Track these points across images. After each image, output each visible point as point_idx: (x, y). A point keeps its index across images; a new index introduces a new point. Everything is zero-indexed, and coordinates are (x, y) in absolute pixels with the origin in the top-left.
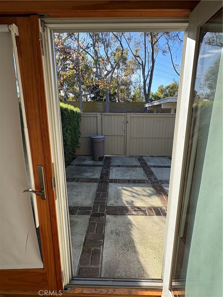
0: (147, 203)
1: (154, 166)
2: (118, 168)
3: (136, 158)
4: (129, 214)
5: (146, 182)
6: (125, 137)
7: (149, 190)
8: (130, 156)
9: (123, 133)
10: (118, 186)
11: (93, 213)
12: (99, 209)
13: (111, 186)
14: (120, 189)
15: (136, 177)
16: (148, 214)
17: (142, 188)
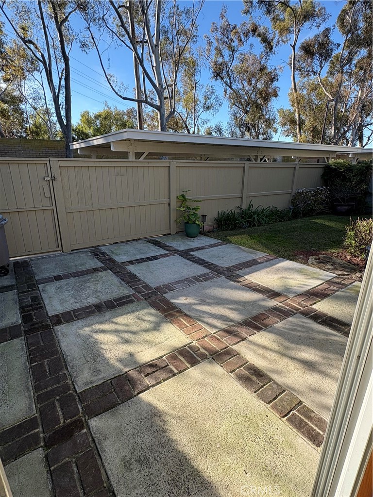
0: (160, 345)
1: (131, 262)
2: (58, 284)
3: (87, 252)
4: (140, 388)
5: (133, 298)
6: (55, 212)
7: (149, 315)
8: (72, 251)
9: (47, 204)
10: (81, 328)
11: (47, 435)
12: (60, 413)
13: (64, 334)
14: (89, 333)
15: (107, 293)
16: (176, 371)
17: (133, 314)
